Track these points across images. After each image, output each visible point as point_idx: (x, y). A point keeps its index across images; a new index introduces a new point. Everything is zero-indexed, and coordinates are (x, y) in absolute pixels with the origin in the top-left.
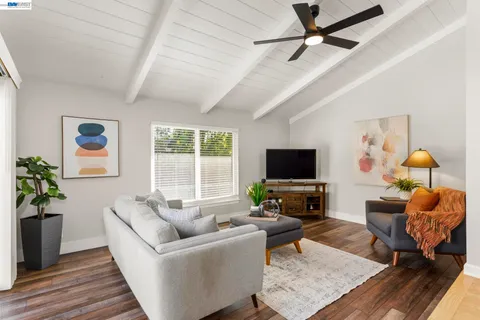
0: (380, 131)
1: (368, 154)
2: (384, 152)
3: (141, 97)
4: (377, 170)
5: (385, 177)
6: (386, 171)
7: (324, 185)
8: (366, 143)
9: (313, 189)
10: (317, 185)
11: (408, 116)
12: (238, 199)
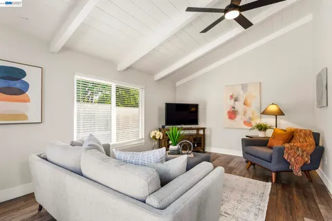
0: (242, 92)
1: (234, 108)
2: (245, 106)
3: (65, 49)
4: (240, 119)
5: (245, 123)
6: (246, 119)
7: (204, 129)
8: (233, 100)
9: (195, 132)
10: (198, 129)
11: (260, 83)
12: (143, 141)
